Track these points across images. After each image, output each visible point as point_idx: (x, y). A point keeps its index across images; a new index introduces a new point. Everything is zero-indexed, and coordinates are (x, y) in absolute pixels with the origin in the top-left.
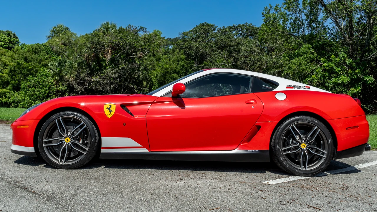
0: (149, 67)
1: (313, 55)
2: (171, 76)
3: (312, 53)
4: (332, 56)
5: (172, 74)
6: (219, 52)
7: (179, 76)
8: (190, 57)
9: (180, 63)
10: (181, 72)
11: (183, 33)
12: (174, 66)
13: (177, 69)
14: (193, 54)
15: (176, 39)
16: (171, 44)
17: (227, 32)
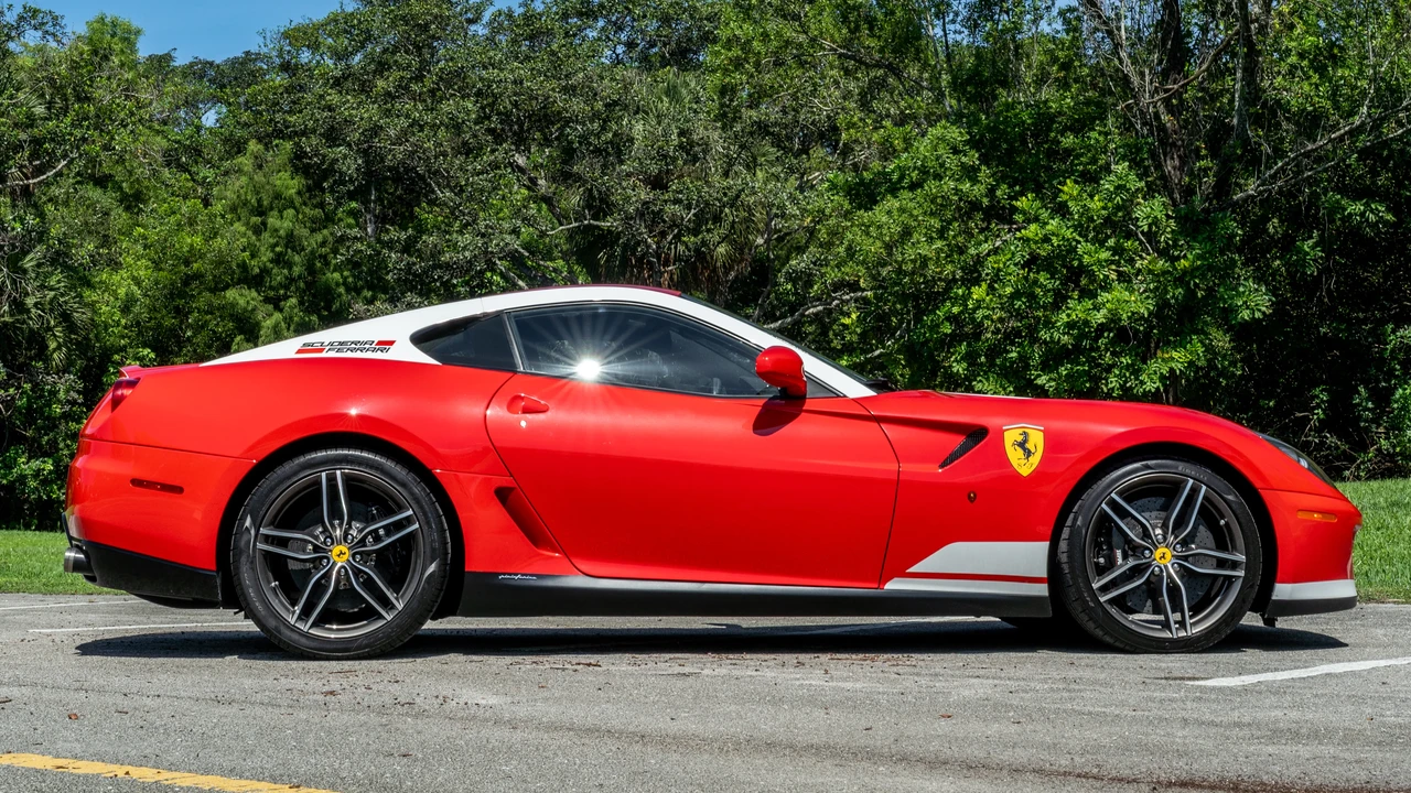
0: (82, 252)
1: (974, 181)
2: (216, 302)
3: (970, 173)
4: (1065, 189)
5: (227, 287)
6: (499, 155)
7: (267, 300)
8: (331, 187)
9: (272, 221)
10: (280, 276)
11: (285, 35)
12: (234, 239)
13: (253, 256)
14: (351, 165)
15: (242, 71)
16: (215, 100)
17: (550, 32)
